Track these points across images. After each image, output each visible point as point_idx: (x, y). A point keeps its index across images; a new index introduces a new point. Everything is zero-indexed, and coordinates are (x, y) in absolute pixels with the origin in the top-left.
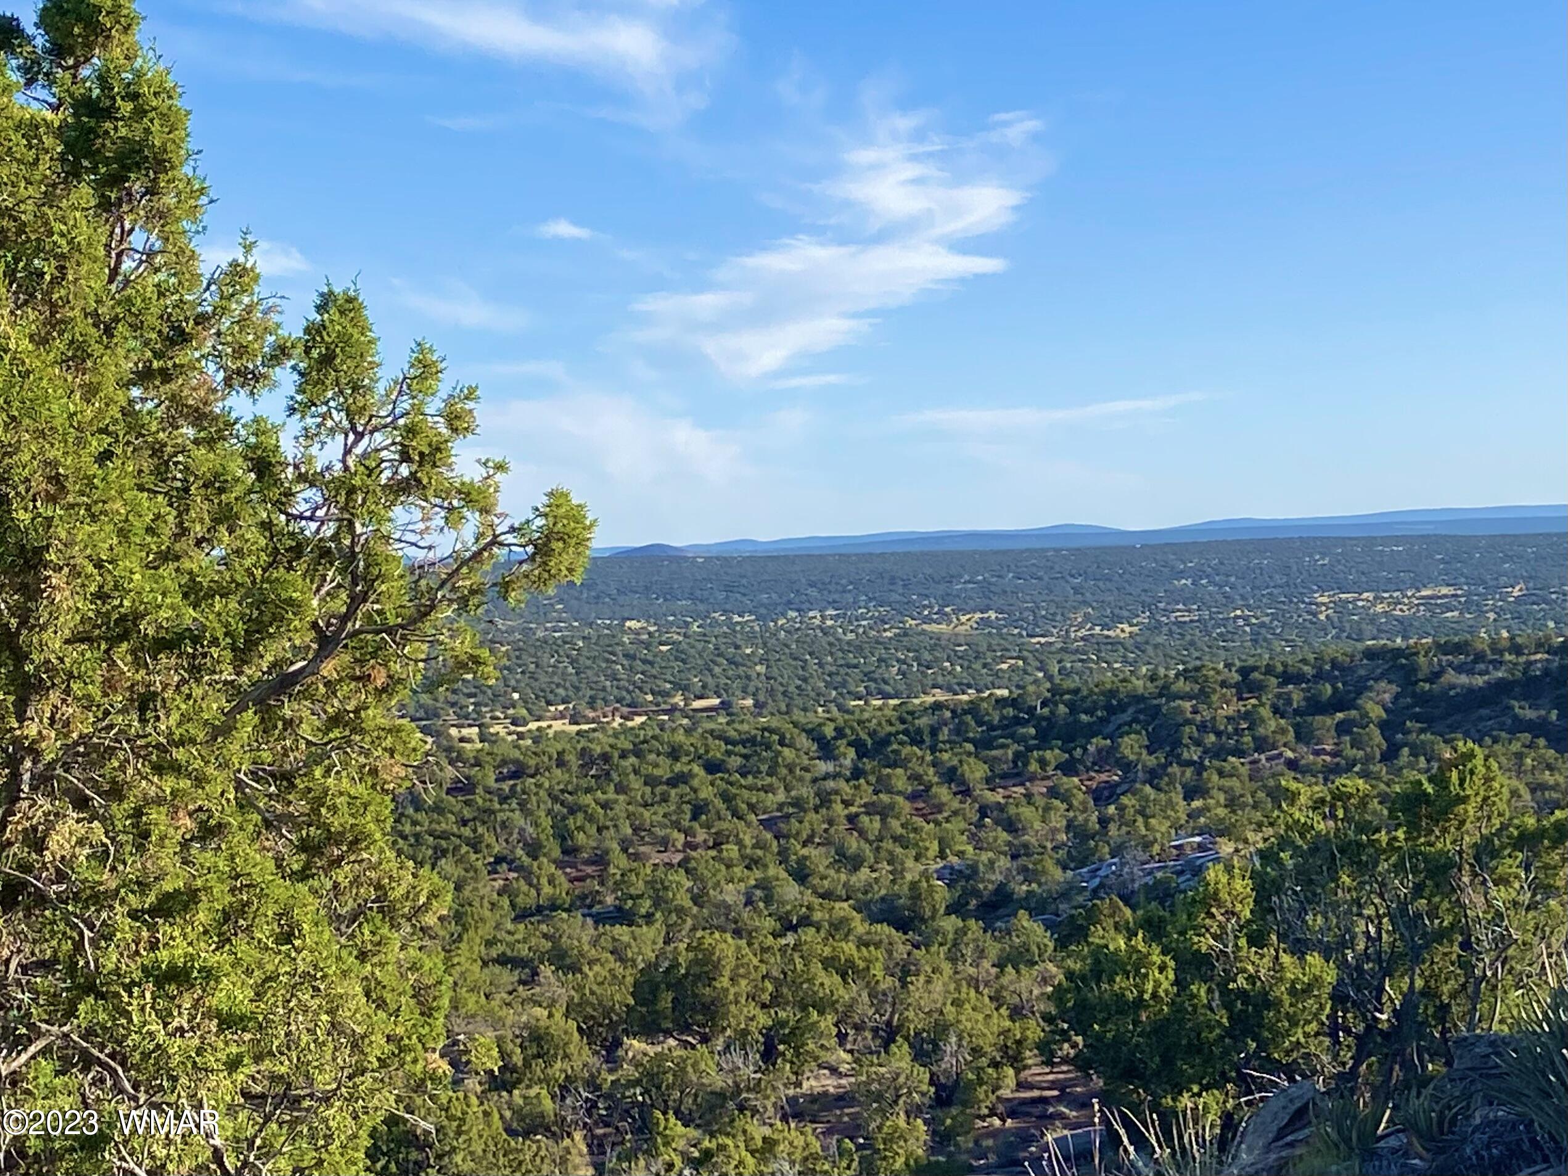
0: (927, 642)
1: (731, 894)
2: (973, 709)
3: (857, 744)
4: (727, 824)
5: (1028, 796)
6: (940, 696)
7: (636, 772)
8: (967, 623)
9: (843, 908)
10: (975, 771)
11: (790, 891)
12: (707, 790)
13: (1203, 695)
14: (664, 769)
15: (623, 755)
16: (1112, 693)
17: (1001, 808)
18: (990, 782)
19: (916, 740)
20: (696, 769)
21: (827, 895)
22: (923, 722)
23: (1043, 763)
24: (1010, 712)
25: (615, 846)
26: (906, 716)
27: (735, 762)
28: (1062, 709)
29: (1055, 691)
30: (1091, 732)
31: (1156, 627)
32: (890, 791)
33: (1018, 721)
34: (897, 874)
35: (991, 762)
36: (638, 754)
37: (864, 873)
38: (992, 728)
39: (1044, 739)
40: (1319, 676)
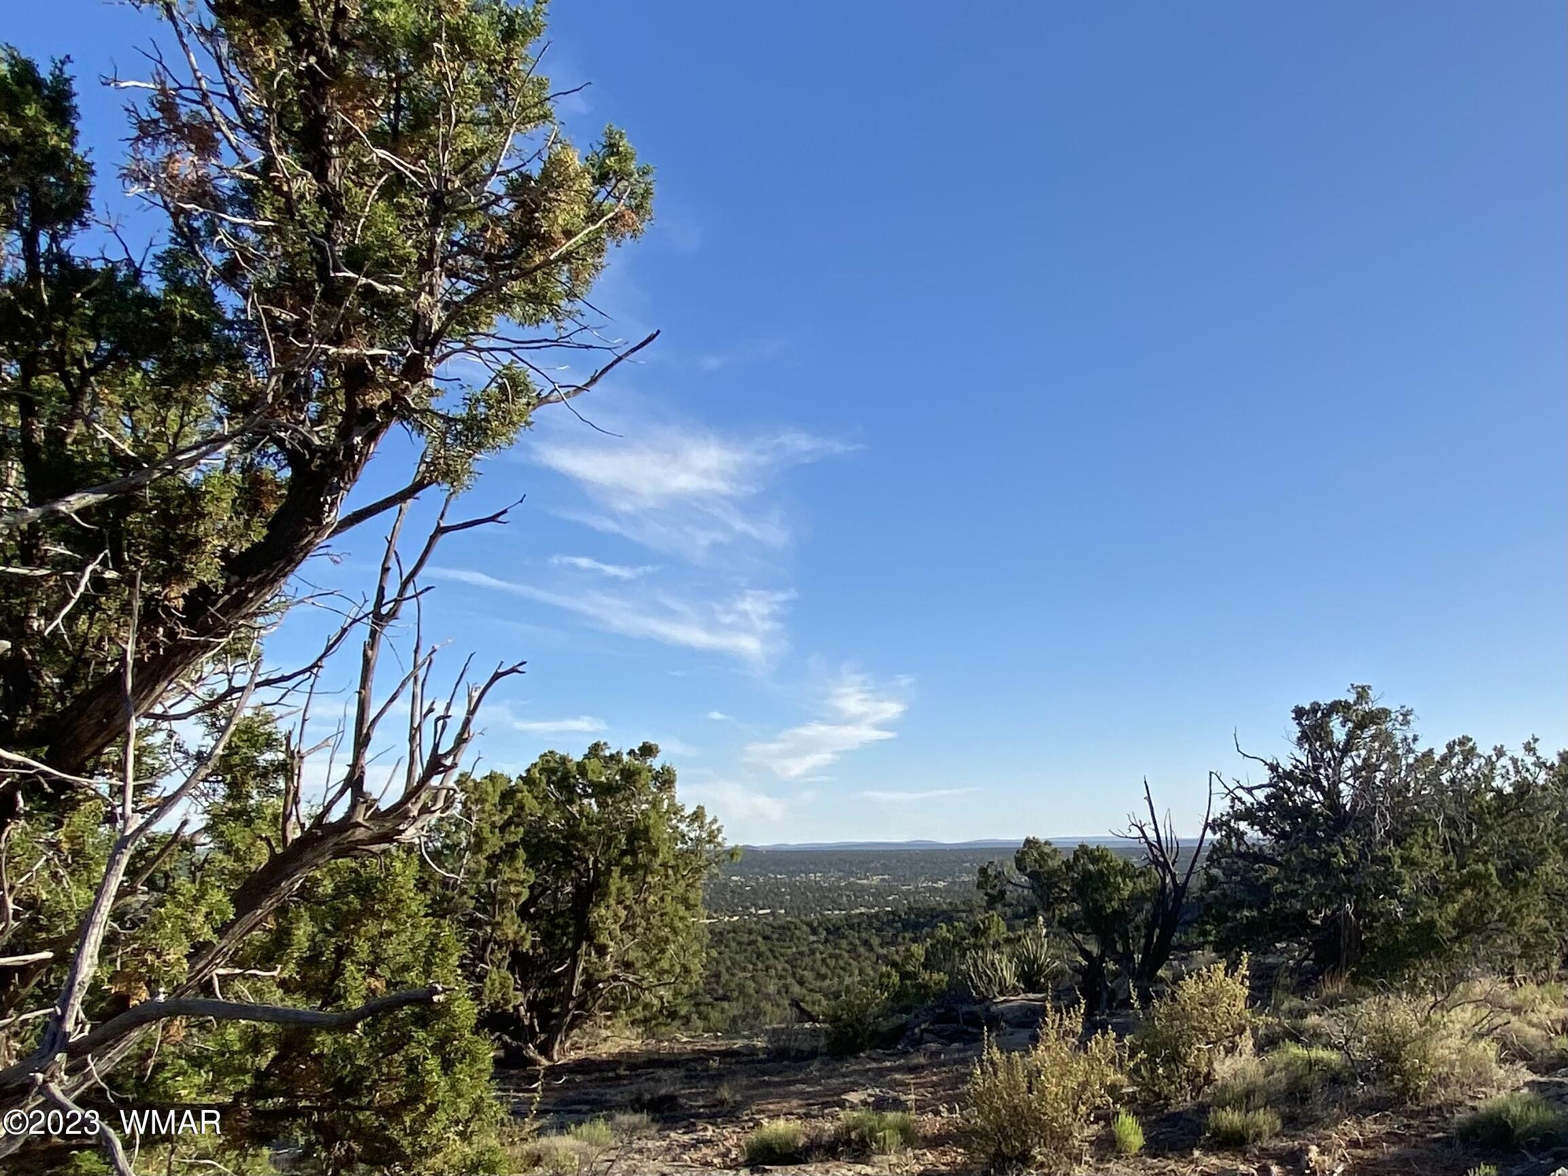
0: (859, 888)
1: (772, 989)
2: (876, 915)
3: (827, 930)
4: (772, 961)
5: (897, 952)
6: (863, 910)
7: (734, 939)
8: (876, 880)
9: (818, 996)
10: (876, 941)
11: (796, 989)
12: (762, 946)
13: (971, 911)
14: (745, 938)
15: (729, 932)
16: (933, 909)
17: (886, 956)
18: (881, 946)
19: (851, 927)
20: (760, 939)
21: (811, 990)
22: (856, 921)
23: (904, 938)
24: (891, 917)
25: (724, 971)
26: (848, 917)
27: (775, 936)
28: (913, 916)
29: (911, 908)
30: (924, 925)
31: (954, 883)
32: (840, 949)
33: (894, 921)
34: (841, 983)
35: (882, 937)
36: (734, 932)
37: (827, 982)
38: (883, 923)
39: (905, 928)
40: (1019, 904)
